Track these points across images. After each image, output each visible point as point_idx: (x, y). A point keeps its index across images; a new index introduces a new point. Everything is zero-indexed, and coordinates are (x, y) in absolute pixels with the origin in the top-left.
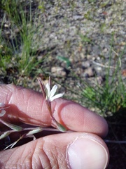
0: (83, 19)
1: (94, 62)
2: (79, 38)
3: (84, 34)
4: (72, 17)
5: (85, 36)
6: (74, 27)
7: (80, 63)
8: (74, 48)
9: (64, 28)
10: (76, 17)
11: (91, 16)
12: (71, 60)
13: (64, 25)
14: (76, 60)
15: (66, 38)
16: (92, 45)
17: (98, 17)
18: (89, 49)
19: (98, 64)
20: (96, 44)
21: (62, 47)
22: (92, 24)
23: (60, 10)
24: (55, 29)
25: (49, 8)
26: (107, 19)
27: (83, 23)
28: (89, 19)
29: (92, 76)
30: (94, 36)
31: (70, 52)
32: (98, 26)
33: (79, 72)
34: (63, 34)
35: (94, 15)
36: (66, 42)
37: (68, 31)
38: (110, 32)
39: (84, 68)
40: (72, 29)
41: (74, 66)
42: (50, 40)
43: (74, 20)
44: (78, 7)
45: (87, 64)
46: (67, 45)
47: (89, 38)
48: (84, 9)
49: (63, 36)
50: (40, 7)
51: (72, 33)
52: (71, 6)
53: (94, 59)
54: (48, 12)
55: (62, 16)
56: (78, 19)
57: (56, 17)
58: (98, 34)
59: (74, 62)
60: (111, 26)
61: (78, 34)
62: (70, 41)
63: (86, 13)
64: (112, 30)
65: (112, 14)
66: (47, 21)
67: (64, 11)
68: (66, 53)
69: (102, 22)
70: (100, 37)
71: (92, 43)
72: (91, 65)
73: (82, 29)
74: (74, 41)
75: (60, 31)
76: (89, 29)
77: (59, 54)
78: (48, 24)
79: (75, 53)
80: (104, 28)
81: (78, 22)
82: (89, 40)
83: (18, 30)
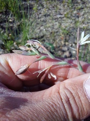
0: (63, 17)
1: (71, 48)
2: (60, 30)
3: (64, 28)
4: (56, 15)
5: (64, 29)
6: (57, 23)
7: (61, 48)
8: (57, 37)
9: (50, 23)
10: (59, 16)
11: (69, 16)
12: (54, 45)
13: (50, 21)
14: (58, 46)
15: (52, 30)
16: (70, 35)
17: (74, 17)
18: (67, 38)
19: (73, 49)
20: (72, 35)
21: (49, 36)
22: (70, 21)
23: (48, 11)
24: (44, 24)
25: (40, 9)
26: (80, 18)
27: (63, 20)
28: (68, 18)
29: (69, 57)
30: (71, 29)
31: (54, 40)
32: (74, 22)
33: (60, 54)
34: (49, 27)
35: (71, 15)
36: (51, 33)
37: (53, 25)
38: (82, 27)
39: (64, 51)
40: (56, 24)
41: (56, 49)
42: (41, 31)
43: (57, 18)
44: (60, 9)
45: (65, 49)
46: (52, 35)
47: (67, 31)
48: (64, 11)
49: (49, 29)
50: (34, 8)
51: (56, 27)
52: (55, 8)
53: (70, 45)
54: (39, 12)
55: (49, 15)
56: (60, 18)
57: (45, 16)
58: (74, 28)
60: (83, 23)
61: (60, 27)
62: (55, 32)
63: (65, 13)
64: (84, 25)
65: (83, 15)
66: (38, 18)
67: (50, 11)
68: (51, 41)
69: (77, 20)
70: (75, 30)
71: (70, 34)
72: (68, 49)
73: (62, 24)
74: (57, 32)
75: (48, 25)
76: (67, 25)
77: (47, 41)
78: (39, 20)
79: (57, 41)
80: (78, 24)
81: (60, 19)
82: (67, 32)
83: (19, 23)
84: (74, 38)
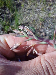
0: (41, 11)
1: (45, 30)
2: (39, 19)
3: (41, 17)
4: (36, 10)
5: (41, 18)
6: (36, 14)
7: (39, 30)
8: (37, 23)
9: (32, 14)
10: (38, 10)
11: (44, 10)
12: (35, 28)
13: (32, 13)
14: (37, 29)
15: (33, 19)
16: (45, 22)
17: (47, 10)
18: (43, 24)
19: (47, 31)
20: (46, 22)
21: (31, 23)
22: (45, 13)
23: (31, 7)
24: (28, 15)
25: (26, 6)
26: (51, 11)
27: (41, 13)
28: (43, 11)
29: (44, 36)
30: (45, 18)
31: (35, 25)
32: (47, 14)
33: (39, 34)
34: (32, 17)
35: (46, 9)
36: (33, 21)
37: (34, 16)
38: (53, 17)
39: (41, 32)
40: (36, 15)
41: (36, 31)
42: (26, 19)
43: (37, 11)
44: (38, 6)
45: (42, 30)
46: (33, 22)
47: (43, 19)
48: (41, 7)
49: (32, 18)
50: (22, 5)
51: (36, 17)
52: (35, 5)
53: (45, 28)
54: (25, 7)
55: (31, 9)
56: (38, 11)
57: (29, 10)
58: (47, 18)
59: (37, 30)
60: (53, 14)
61: (38, 17)
62: (35, 20)
64: (53, 16)
65: (53, 9)
66: (25, 11)
67: (32, 7)
68: (33, 25)
69: (49, 12)
70: (48, 19)
71: (45, 21)
72: (44, 31)
73: (40, 15)
74: (37, 20)
75: (31, 16)
76: (43, 15)
77: (30, 26)
78: (25, 12)
79: (37, 26)
80: (50, 15)
81: (38, 12)
82: (43, 20)
83: (12, 15)
84: (48, 23)
